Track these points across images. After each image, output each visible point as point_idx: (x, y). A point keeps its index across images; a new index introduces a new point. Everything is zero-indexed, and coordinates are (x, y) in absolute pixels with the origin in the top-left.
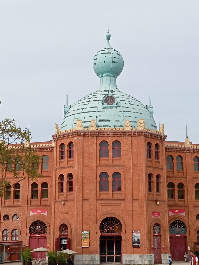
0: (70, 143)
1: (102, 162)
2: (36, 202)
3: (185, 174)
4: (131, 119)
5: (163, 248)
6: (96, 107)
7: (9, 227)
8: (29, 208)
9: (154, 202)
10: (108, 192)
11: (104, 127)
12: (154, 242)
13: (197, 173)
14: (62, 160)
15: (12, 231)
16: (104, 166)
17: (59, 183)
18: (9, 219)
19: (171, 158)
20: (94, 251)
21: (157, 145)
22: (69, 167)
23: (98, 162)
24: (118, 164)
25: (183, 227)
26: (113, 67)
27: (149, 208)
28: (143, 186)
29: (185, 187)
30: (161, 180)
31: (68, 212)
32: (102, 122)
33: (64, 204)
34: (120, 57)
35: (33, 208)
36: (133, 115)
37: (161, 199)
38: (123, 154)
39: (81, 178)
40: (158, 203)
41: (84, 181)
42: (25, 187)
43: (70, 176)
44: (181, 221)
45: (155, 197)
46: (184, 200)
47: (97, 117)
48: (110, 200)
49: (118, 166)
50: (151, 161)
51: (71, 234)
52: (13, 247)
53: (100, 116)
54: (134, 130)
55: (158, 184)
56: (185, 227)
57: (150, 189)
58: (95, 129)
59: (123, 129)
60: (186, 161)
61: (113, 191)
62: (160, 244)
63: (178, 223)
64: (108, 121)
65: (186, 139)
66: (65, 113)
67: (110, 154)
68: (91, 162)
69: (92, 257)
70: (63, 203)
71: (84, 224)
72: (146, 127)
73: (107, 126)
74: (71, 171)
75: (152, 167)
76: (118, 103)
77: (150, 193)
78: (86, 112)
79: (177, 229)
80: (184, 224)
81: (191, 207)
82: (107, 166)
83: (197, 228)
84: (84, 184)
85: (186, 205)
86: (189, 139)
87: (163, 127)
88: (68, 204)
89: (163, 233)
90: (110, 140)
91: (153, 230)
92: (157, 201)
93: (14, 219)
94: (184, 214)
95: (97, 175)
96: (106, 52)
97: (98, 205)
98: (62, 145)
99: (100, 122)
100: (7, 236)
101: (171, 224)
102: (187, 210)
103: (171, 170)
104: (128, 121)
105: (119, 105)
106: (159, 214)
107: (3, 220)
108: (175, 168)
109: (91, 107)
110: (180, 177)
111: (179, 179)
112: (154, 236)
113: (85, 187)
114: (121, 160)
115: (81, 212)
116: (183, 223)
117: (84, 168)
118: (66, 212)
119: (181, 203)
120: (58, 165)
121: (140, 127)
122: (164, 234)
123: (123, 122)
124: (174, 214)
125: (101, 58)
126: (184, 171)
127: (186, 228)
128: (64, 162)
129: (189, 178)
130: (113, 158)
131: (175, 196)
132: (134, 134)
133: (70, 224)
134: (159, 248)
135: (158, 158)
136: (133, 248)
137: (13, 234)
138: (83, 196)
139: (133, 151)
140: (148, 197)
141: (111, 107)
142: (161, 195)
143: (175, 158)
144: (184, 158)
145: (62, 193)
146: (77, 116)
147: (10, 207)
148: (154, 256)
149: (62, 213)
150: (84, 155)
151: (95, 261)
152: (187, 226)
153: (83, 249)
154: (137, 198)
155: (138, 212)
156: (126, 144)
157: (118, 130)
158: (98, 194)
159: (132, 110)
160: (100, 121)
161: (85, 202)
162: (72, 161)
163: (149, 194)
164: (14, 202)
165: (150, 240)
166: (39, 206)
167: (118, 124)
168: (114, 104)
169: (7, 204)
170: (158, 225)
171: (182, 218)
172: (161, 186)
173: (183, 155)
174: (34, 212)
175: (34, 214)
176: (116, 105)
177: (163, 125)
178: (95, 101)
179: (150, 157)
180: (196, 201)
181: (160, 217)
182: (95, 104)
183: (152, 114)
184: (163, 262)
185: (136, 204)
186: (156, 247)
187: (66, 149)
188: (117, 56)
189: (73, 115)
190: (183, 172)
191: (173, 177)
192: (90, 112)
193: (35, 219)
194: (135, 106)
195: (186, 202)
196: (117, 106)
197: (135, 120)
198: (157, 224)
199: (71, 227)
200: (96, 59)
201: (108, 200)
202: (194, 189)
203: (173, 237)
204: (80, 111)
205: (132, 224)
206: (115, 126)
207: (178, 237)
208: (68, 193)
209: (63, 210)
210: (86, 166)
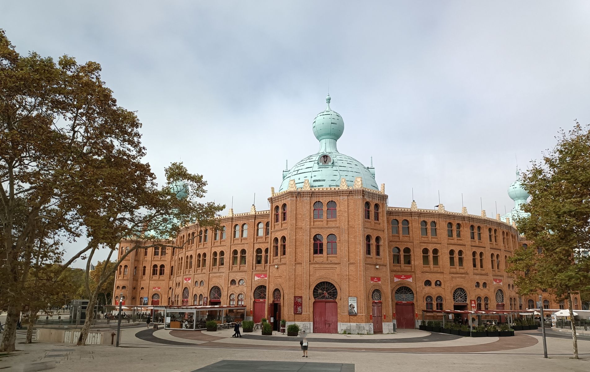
0: (284, 205)
1: (316, 223)
2: (260, 267)
3: (411, 238)
4: (347, 178)
5: (385, 316)
6: (311, 167)
7: (235, 291)
8: (254, 273)
9: (373, 266)
10: (322, 256)
11: (319, 187)
12: (373, 310)
13: (424, 238)
14: (276, 223)
15: (239, 295)
16: (318, 228)
17: (274, 246)
18: (235, 284)
19: (396, 222)
20: (307, 319)
21: (377, 206)
22: (282, 230)
23: (312, 223)
24: (334, 225)
25: (410, 294)
26: (332, 128)
27: (367, 273)
28: (361, 249)
29: (412, 252)
30: (381, 243)
31: (282, 276)
32: (317, 182)
33: (278, 268)
34: (339, 118)
35: (258, 273)
36: (350, 174)
37: (382, 263)
38: (339, 215)
39: (294, 241)
40: (378, 267)
41: (297, 244)
42: (250, 253)
43: (284, 238)
44: (407, 288)
45: (375, 261)
46: (411, 265)
47: (312, 177)
48: (325, 264)
49: (333, 228)
50: (370, 222)
51: (283, 299)
52: (239, 311)
53: (315, 176)
54: (351, 188)
55: (378, 247)
56: (412, 293)
57: (368, 252)
58: (309, 189)
59: (339, 189)
60: (412, 225)
61: (327, 254)
62: (380, 311)
63: (405, 290)
64: (323, 180)
65: (412, 203)
66: (284, 177)
67: (325, 215)
68: (305, 224)
69: (304, 325)
70: (276, 266)
71: (296, 289)
72: (365, 186)
73: (322, 186)
74: (284, 233)
75: (371, 229)
76: (335, 162)
77: (369, 256)
78: (301, 173)
79: (404, 296)
80: (411, 291)
81: (418, 272)
82: (322, 228)
83: (425, 295)
84: (297, 247)
85: (413, 271)
86: (415, 202)
87: (384, 187)
88: (281, 267)
89: (383, 300)
90: (325, 200)
91: (372, 296)
92: (377, 265)
93: (240, 284)
94: (410, 280)
95: (311, 237)
96: (324, 114)
97: (311, 269)
98: (277, 207)
99: (315, 183)
100: (233, 300)
101: (397, 290)
102: (413, 276)
103: (397, 235)
104: (343, 180)
105: (336, 164)
106: (379, 279)
107: (231, 285)
108: (401, 232)
109: (307, 168)
110: (406, 242)
111: (405, 243)
112: (374, 302)
113: (298, 250)
114: (336, 221)
115: (293, 276)
116: (410, 289)
117: (297, 230)
118: (279, 277)
119: (408, 269)
120: (273, 228)
121: (358, 186)
122: (385, 301)
123: (339, 182)
124: (400, 280)
125: (320, 120)
126: (411, 235)
127: (414, 295)
128: (278, 225)
129: (416, 242)
130: (328, 220)
131: (400, 261)
132: (350, 193)
133: (283, 289)
134: (380, 316)
135: (378, 220)
136: (350, 315)
137: (239, 298)
138: (295, 259)
139: (349, 211)
140: (365, 261)
141: (327, 167)
142: (381, 259)
143: (400, 222)
144: (410, 222)
145: (276, 257)
146: (292, 178)
147: (237, 272)
148: (374, 325)
149: (276, 277)
150: (297, 217)
151: (308, 329)
152: (414, 292)
153: (295, 316)
154: (354, 262)
155: (355, 276)
156: (342, 204)
157: (333, 189)
158: (312, 258)
159: (350, 169)
160: (314, 181)
161: (298, 265)
162: (286, 223)
163: (367, 258)
164: (241, 268)
165: (368, 307)
166: (263, 271)
167: (334, 183)
168: (330, 164)
169: (234, 269)
170: (377, 292)
171: (408, 285)
172: (381, 249)
173: (409, 219)
174: (258, 277)
175: (258, 278)
176: (332, 164)
177: (384, 184)
178: (311, 161)
179: (369, 218)
180: (424, 267)
181: (380, 282)
182: (311, 164)
183: (373, 175)
184: (384, 331)
185: (352, 268)
186: (376, 315)
187: (280, 211)
188: (337, 117)
189: (289, 177)
190: (409, 237)
191: (399, 242)
192: (305, 172)
193: (259, 284)
194: (353, 166)
195: (413, 268)
196: (333, 166)
197: (352, 179)
198: (377, 289)
199: (283, 293)
200: (315, 122)
201: (322, 263)
202: (422, 254)
203: (399, 304)
204: (296, 173)
205: (348, 289)
206: (330, 186)
207: (404, 304)
208: (281, 257)
209: (277, 275)
210: (299, 228)
